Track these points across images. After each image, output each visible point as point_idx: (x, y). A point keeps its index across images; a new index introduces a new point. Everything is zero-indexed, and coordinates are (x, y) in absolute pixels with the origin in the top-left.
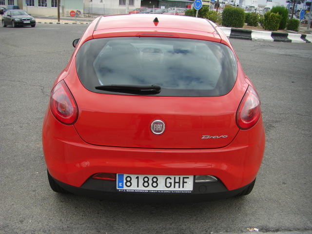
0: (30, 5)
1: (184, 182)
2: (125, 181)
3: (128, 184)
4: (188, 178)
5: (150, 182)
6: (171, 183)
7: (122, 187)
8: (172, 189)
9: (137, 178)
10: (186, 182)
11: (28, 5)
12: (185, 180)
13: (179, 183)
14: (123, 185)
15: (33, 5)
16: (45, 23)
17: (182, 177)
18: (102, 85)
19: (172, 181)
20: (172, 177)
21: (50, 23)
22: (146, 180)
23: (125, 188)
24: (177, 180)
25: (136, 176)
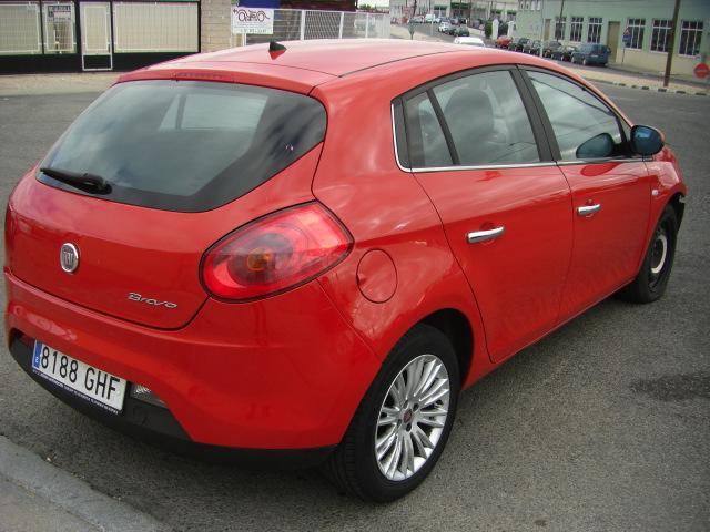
0: (634, 46)
1: (111, 388)
2: (41, 355)
3: (45, 362)
4: (118, 381)
5: (69, 368)
6: (93, 382)
7: (38, 365)
8: (92, 394)
9: (55, 354)
10: (114, 389)
11: (628, 45)
12: (114, 384)
13: (104, 385)
14: (38, 361)
15: (640, 47)
16: (634, 87)
17: (109, 376)
19: (95, 378)
20: (97, 370)
21: (644, 88)
22: (64, 362)
23: (41, 368)
24: (102, 381)
25: (55, 351)
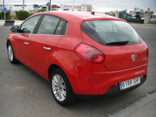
2: (122, 85)
3: (124, 86)
4: (139, 78)
5: (130, 83)
6: (135, 81)
7: (122, 88)
10: (139, 80)
13: (137, 80)
14: (122, 87)
17: (137, 78)
18: (108, 43)
20: (135, 79)
22: (128, 82)
23: (123, 88)
25: (125, 81)
